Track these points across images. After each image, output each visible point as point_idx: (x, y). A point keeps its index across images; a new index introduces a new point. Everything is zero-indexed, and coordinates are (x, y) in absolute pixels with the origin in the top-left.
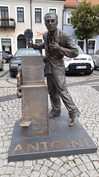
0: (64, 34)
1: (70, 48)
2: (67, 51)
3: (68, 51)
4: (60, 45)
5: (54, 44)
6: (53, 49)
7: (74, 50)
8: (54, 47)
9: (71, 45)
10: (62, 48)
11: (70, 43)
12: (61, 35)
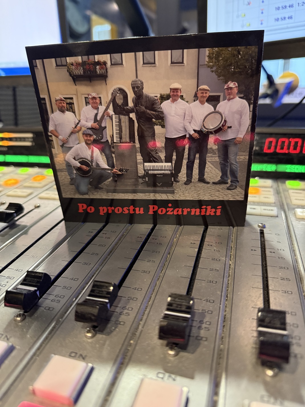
0: (149, 99)
1: (155, 111)
2: (152, 114)
3: (154, 114)
4: (146, 109)
5: (140, 107)
6: (140, 112)
7: (159, 113)
8: (140, 110)
9: (156, 109)
10: (148, 111)
11: (155, 106)
12: (147, 99)
